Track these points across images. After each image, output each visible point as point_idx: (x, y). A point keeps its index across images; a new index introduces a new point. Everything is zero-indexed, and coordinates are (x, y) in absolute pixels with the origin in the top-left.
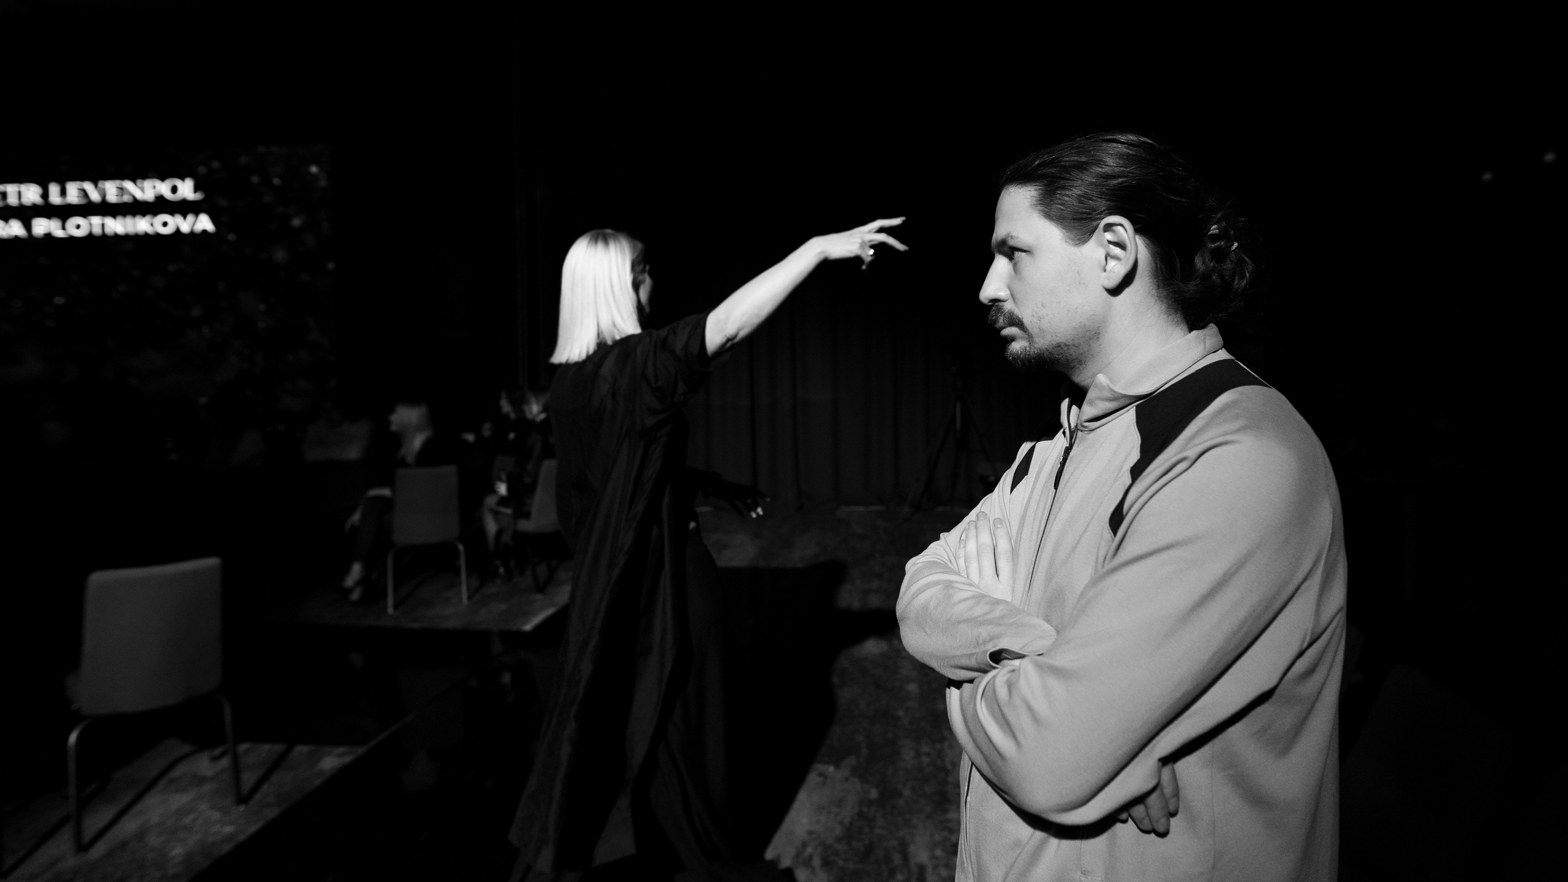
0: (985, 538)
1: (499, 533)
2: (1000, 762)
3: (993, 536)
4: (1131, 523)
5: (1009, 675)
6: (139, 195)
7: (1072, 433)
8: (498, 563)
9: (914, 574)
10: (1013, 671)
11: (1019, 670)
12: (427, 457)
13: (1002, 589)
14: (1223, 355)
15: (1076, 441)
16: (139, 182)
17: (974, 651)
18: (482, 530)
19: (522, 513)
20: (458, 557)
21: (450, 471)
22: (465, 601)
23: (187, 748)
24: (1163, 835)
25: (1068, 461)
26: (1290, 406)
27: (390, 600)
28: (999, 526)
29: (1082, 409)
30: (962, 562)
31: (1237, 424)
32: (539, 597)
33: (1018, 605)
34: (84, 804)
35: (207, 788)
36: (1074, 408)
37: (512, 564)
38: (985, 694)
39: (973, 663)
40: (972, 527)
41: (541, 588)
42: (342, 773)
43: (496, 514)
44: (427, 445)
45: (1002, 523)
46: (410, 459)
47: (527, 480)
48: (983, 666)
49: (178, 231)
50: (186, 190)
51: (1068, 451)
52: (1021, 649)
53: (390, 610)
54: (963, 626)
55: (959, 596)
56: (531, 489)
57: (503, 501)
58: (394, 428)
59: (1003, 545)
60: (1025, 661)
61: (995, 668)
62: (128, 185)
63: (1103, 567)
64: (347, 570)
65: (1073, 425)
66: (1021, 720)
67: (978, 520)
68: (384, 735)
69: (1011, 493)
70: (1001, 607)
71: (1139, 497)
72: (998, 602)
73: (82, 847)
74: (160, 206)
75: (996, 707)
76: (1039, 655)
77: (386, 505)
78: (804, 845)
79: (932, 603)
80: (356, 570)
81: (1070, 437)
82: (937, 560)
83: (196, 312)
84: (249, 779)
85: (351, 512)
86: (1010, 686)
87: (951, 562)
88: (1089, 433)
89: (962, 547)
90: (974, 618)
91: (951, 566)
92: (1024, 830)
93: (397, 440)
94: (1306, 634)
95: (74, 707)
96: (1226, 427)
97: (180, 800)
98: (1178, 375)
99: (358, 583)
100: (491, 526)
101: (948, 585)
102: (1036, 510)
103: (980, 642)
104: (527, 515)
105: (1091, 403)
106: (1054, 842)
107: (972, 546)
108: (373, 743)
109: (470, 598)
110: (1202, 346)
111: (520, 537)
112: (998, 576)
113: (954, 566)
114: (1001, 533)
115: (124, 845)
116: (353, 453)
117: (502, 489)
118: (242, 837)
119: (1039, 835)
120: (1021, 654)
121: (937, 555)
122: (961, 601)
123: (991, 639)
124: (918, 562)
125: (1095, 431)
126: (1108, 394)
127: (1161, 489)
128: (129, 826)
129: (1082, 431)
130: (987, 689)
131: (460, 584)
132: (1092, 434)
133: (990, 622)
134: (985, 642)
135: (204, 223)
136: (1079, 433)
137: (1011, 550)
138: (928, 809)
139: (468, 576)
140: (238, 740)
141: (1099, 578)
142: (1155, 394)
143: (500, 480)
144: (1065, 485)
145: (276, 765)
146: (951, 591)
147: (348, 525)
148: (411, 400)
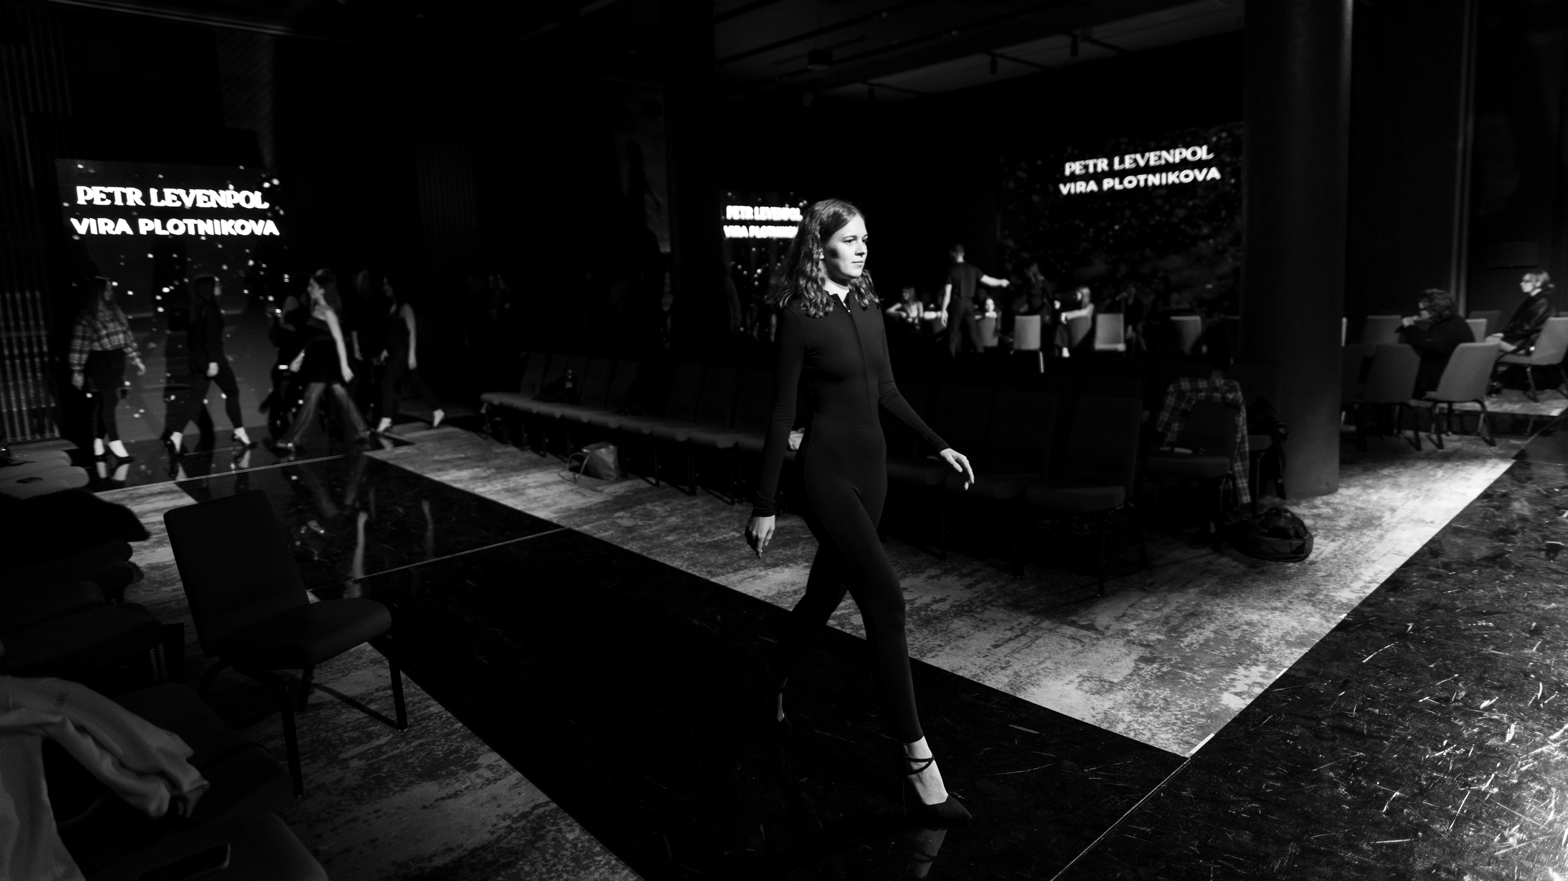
6: (1171, 160)
16: (1172, 151)
49: (1195, 179)
50: (1202, 153)
62: (1164, 154)
74: (1184, 164)
83: (1205, 231)
135: (1214, 173)
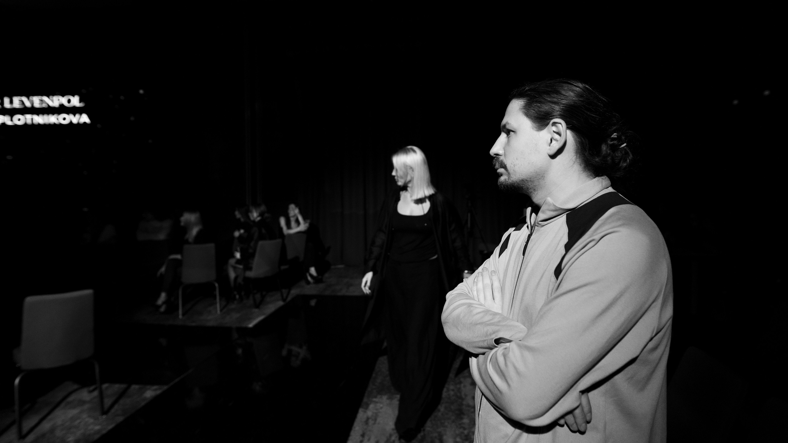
0: (487, 281)
1: (236, 278)
2: (499, 395)
3: (491, 279)
4: (565, 273)
5: (504, 350)
7: (532, 227)
8: (235, 293)
9: (451, 300)
10: (506, 348)
11: (509, 348)
12: (199, 239)
13: (496, 307)
14: (611, 190)
15: (534, 231)
17: (485, 339)
18: (227, 276)
19: (248, 268)
20: (215, 290)
21: (211, 246)
22: (219, 312)
23: (76, 386)
24: (582, 433)
25: (530, 241)
26: (646, 214)
27: (180, 312)
28: (494, 275)
29: (538, 215)
30: (475, 293)
31: (619, 223)
32: (256, 310)
33: (505, 315)
34: (23, 415)
35: (86, 406)
36: (534, 214)
37: (243, 293)
38: (491, 360)
39: (485, 344)
40: (480, 275)
41: (258, 305)
42: (155, 399)
43: (235, 268)
44: (199, 233)
45: (495, 273)
46: (191, 240)
47: (251, 251)
48: (490, 346)
51: (530, 236)
52: (510, 338)
53: (180, 316)
54: (479, 326)
55: (476, 311)
56: (253, 255)
57: (238, 262)
58: (182, 224)
59: (496, 284)
60: (512, 343)
61: (497, 347)
63: (551, 295)
64: (158, 296)
65: (532, 223)
66: (511, 373)
67: (483, 271)
68: (177, 380)
69: (499, 257)
70: (498, 316)
71: (570, 260)
72: (495, 314)
73: (22, 437)
74: (62, 109)
75: (497, 366)
76: (520, 340)
77: (179, 263)
78: (391, 435)
79: (461, 315)
80: (163, 296)
81: (531, 228)
82: (462, 292)
84: (108, 402)
85: (160, 267)
86: (505, 356)
87: (469, 293)
88: (541, 227)
89: (475, 285)
90: (485, 322)
91: (470, 296)
92: (509, 429)
93: (185, 230)
94: (654, 329)
95: (18, 365)
96: (613, 224)
97: (73, 412)
98: (588, 199)
99: (164, 303)
100: (232, 275)
101: (470, 305)
102: (514, 266)
103: (488, 334)
104: (250, 269)
105: (543, 212)
106: (525, 435)
107: (480, 285)
108: (172, 384)
109: (221, 310)
110: (600, 185)
111: (247, 280)
112: (494, 299)
113: (471, 295)
114: (495, 278)
115: (43, 435)
116: (162, 236)
117: (238, 255)
118: (104, 432)
119: (518, 431)
120: (510, 340)
121: (462, 290)
122: (477, 314)
123: (494, 333)
124: (453, 293)
125: (544, 226)
126: (552, 208)
127: (581, 255)
128: (46, 426)
129: (538, 226)
130: (492, 357)
131: (216, 303)
132: (543, 228)
133: (492, 324)
134: (491, 334)
136: (536, 227)
137: (500, 287)
138: (453, 418)
139: (220, 299)
140: (103, 382)
141: (549, 301)
142: (576, 208)
143: (237, 251)
144: (529, 253)
145: (122, 395)
146: (472, 308)
147: (159, 274)
148: (192, 210)
